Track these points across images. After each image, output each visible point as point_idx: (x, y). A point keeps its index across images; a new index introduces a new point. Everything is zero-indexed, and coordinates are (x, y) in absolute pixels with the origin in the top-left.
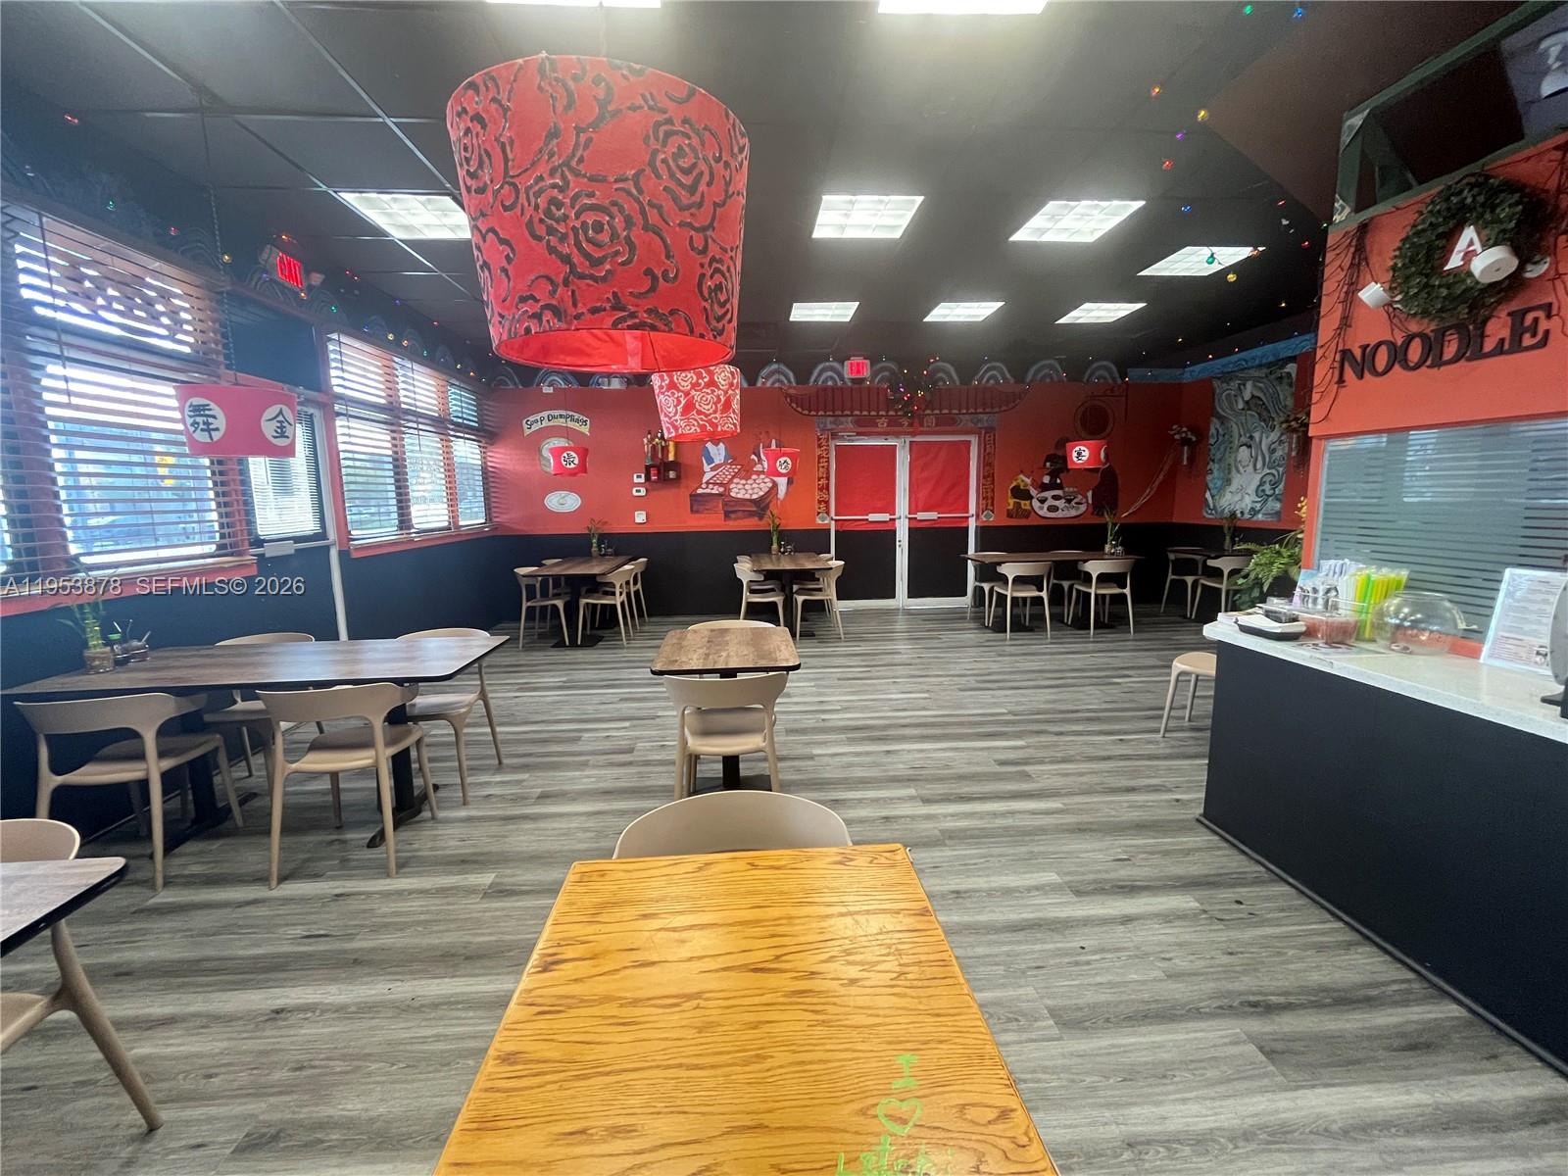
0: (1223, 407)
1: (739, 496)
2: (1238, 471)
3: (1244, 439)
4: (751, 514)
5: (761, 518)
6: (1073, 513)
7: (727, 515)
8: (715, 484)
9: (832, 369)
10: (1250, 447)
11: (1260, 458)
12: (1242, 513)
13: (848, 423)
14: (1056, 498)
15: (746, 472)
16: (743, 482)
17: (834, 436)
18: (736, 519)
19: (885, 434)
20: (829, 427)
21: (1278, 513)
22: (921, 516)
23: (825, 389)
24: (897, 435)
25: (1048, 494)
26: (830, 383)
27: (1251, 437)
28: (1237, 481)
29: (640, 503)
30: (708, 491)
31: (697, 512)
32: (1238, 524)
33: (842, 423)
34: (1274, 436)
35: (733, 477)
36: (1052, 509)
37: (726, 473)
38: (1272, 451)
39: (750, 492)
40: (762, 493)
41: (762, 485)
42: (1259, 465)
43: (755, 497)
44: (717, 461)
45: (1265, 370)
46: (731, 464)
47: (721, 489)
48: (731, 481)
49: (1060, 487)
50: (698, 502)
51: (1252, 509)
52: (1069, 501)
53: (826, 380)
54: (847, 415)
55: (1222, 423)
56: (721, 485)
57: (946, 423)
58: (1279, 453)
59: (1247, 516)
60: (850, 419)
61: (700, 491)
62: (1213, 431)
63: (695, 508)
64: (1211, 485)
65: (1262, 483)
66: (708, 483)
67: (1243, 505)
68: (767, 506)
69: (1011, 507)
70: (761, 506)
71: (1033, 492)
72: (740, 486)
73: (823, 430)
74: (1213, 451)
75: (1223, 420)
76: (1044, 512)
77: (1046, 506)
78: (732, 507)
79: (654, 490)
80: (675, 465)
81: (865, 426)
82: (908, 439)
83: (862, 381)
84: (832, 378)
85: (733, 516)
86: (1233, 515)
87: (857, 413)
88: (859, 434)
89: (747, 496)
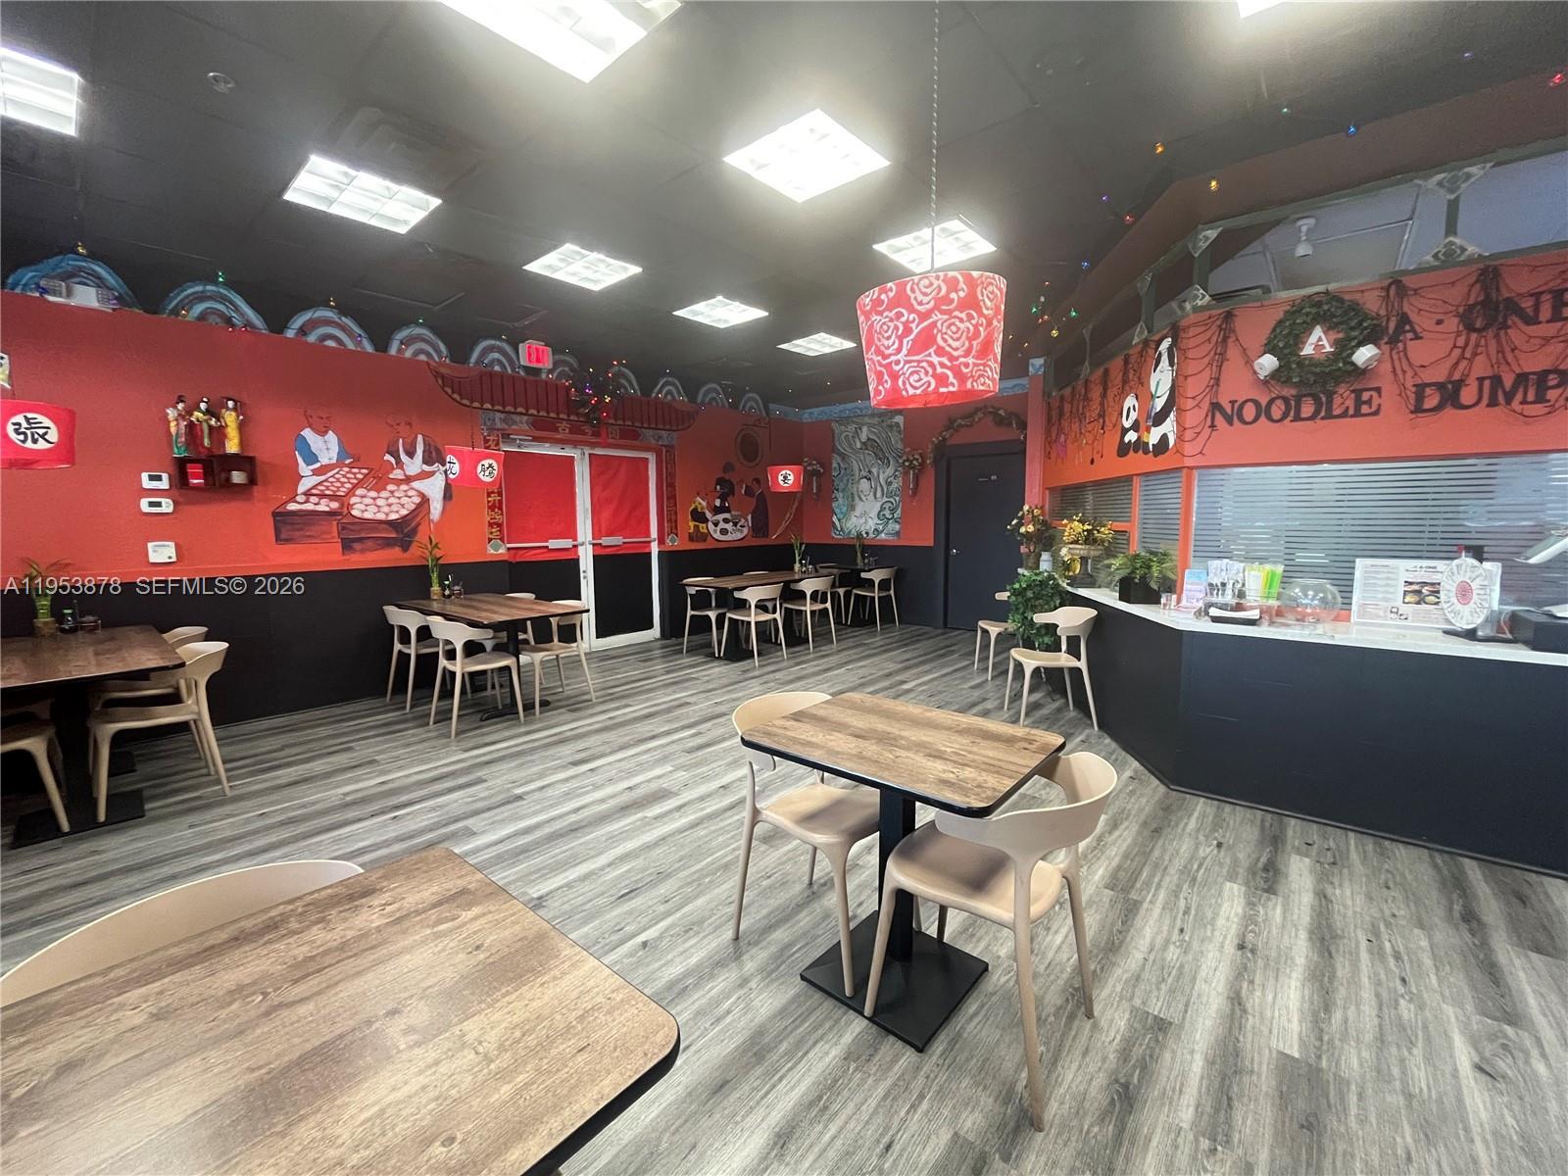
0: (842, 446)
1: (368, 515)
2: (861, 499)
3: (863, 473)
4: (388, 543)
5: (405, 547)
6: (739, 536)
7: (347, 545)
8: (322, 496)
9: (501, 351)
10: (869, 479)
11: (879, 489)
12: (867, 533)
13: (522, 423)
14: (726, 521)
15: (378, 479)
16: (373, 494)
17: (506, 437)
18: (362, 551)
19: (562, 443)
20: (499, 425)
21: (898, 533)
22: (606, 541)
23: (492, 375)
24: (575, 444)
25: (720, 517)
26: (497, 368)
27: (870, 472)
28: (860, 508)
29: (158, 528)
30: (309, 507)
31: (287, 541)
32: (866, 543)
33: (515, 422)
34: (890, 471)
35: (355, 487)
36: (724, 532)
37: (342, 481)
38: (889, 484)
39: (386, 509)
40: (404, 512)
41: (405, 500)
42: (879, 494)
43: (393, 517)
44: (324, 460)
45: (877, 419)
46: (351, 466)
47: (335, 505)
48: (351, 492)
49: (727, 510)
50: (288, 525)
51: (876, 529)
52: (735, 524)
53: (492, 362)
54: (521, 414)
55: (843, 459)
56: (333, 497)
57: (630, 436)
58: (895, 485)
59: (871, 535)
60: (525, 418)
61: (292, 507)
62: (835, 465)
63: (283, 536)
64: (837, 511)
65: (882, 509)
66: (308, 494)
67: (868, 527)
68: (414, 531)
69: (691, 531)
70: (403, 530)
71: (708, 515)
72: (367, 501)
73: (491, 429)
74: (837, 482)
75: (843, 457)
76: (718, 535)
77: (718, 529)
78: (354, 532)
79: (190, 503)
80: (243, 461)
81: (544, 430)
82: (588, 451)
83: (538, 371)
84: (500, 362)
85: (357, 546)
86: (859, 536)
87: (533, 411)
88: (535, 439)
89: (381, 516)
